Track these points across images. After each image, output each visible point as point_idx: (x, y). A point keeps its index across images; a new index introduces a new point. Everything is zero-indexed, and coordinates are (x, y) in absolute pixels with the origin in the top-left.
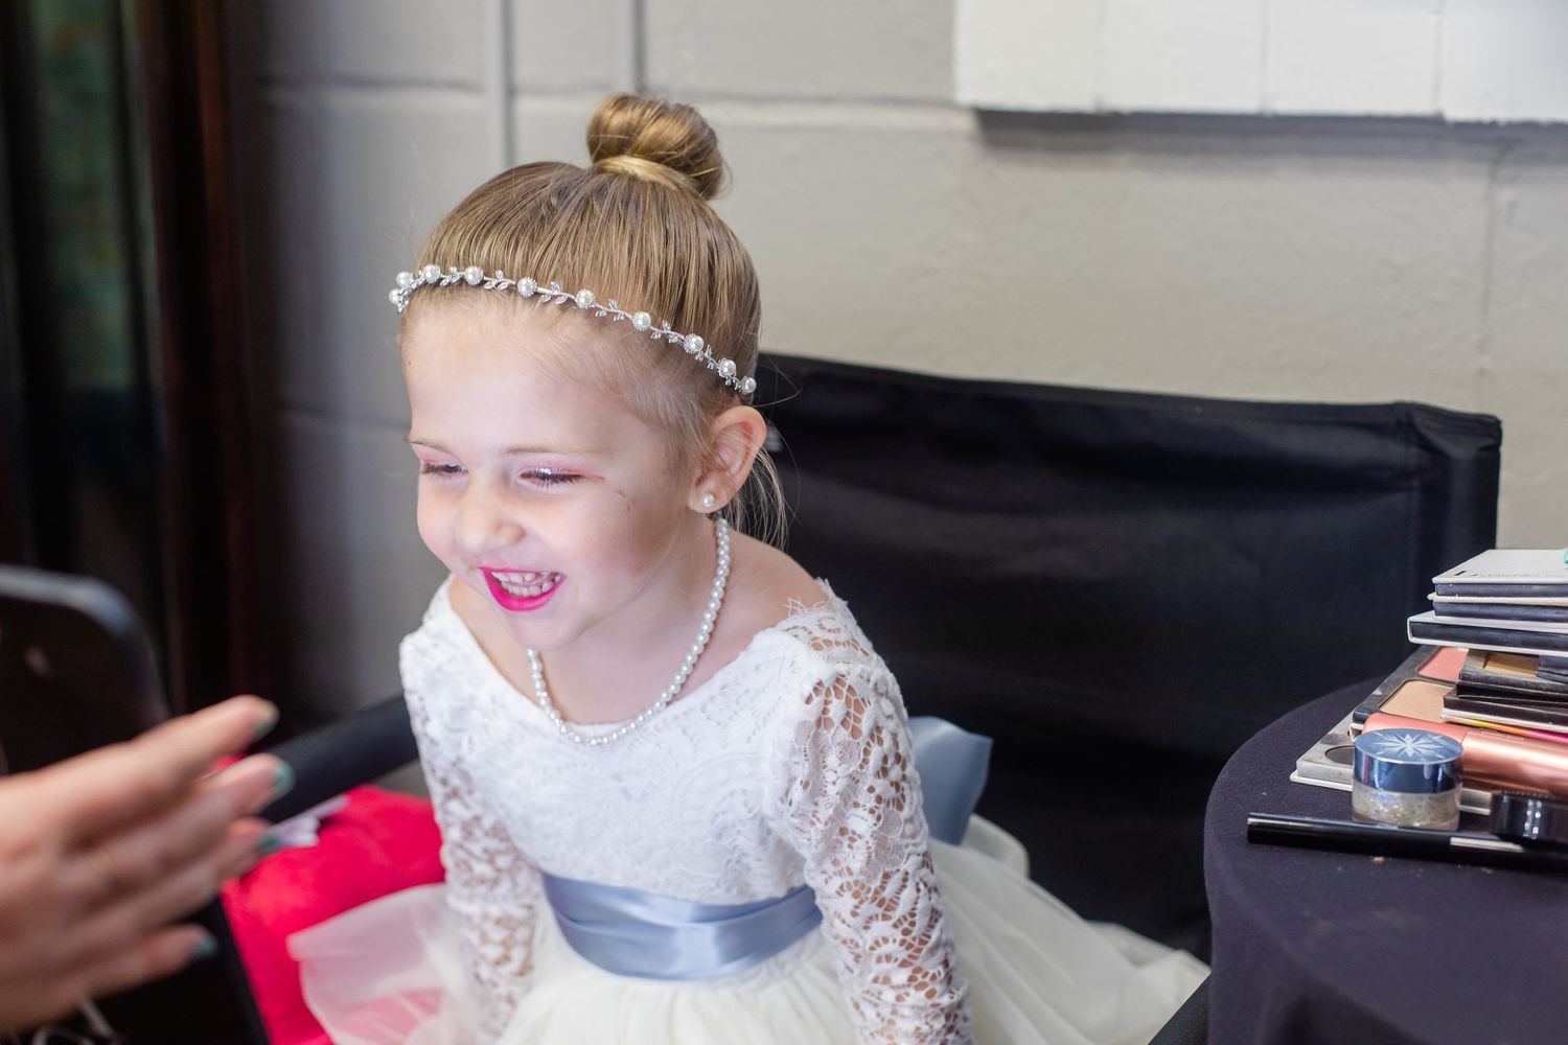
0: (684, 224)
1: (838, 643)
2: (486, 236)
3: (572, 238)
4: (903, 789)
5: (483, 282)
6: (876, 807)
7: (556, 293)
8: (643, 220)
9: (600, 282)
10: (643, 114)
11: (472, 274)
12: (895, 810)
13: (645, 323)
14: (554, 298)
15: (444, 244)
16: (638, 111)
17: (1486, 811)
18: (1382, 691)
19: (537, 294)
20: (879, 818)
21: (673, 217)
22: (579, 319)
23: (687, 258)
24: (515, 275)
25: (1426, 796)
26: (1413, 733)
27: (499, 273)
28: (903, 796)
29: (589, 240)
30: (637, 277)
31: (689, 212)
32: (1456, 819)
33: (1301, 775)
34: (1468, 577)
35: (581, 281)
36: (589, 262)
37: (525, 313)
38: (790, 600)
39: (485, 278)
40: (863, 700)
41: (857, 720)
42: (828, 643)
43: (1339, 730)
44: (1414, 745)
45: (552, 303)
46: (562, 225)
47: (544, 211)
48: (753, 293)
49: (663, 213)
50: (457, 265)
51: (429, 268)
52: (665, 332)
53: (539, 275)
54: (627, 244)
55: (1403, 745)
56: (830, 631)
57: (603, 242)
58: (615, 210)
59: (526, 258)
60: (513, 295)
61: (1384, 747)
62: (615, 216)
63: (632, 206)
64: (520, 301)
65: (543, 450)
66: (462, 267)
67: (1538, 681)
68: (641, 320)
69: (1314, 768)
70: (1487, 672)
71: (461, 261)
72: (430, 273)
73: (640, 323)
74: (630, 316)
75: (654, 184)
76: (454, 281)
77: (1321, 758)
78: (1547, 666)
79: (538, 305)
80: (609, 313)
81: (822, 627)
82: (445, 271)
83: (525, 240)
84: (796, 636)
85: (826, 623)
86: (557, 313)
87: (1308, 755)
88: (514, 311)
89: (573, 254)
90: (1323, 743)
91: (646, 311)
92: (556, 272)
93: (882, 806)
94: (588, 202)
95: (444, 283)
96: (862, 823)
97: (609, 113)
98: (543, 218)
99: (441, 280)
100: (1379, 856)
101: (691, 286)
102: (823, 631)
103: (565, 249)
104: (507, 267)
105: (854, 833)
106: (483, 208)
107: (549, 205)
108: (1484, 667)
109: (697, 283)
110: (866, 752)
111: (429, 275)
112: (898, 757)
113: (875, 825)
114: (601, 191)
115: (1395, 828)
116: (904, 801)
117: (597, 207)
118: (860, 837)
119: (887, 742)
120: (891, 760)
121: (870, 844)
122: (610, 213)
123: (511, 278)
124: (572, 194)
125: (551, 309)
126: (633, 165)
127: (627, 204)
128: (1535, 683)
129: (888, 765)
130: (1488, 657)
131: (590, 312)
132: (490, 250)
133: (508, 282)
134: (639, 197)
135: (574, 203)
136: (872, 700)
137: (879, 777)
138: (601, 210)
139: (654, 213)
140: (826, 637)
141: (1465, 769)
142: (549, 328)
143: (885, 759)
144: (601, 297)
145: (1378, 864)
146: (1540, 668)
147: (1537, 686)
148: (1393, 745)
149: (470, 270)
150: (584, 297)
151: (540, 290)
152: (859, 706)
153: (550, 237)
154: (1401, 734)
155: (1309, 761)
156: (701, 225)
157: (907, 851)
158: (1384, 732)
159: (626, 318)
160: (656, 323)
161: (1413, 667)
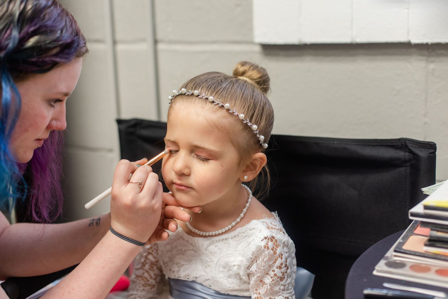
0: (258, 95)
1: (275, 229)
2: (201, 84)
3: (226, 90)
4: (285, 275)
6: (274, 277)
7: (219, 103)
9: (232, 103)
12: (280, 281)
15: (189, 85)
18: (402, 240)
19: (213, 102)
20: (273, 280)
21: (255, 92)
22: (224, 111)
24: (208, 96)
27: (204, 94)
28: (284, 278)
29: (231, 92)
30: (242, 105)
31: (260, 93)
35: (226, 101)
36: (230, 97)
37: (209, 105)
38: (264, 215)
39: (199, 94)
40: (279, 245)
41: (276, 250)
42: (272, 228)
43: (388, 254)
45: (217, 105)
46: (224, 86)
49: (253, 91)
50: (192, 89)
51: (183, 89)
52: (247, 122)
53: (215, 97)
54: (241, 95)
56: (274, 225)
57: (235, 93)
59: (212, 92)
60: (206, 101)
64: (208, 102)
66: (194, 90)
69: (382, 270)
72: (183, 91)
73: (241, 117)
74: (238, 115)
75: (251, 84)
76: (190, 94)
77: (383, 266)
79: (213, 105)
80: (233, 112)
81: (271, 224)
82: (188, 90)
83: (212, 88)
84: (263, 224)
85: (273, 223)
86: (218, 108)
87: (379, 264)
88: (206, 105)
89: (226, 94)
90: (384, 260)
91: (243, 114)
92: (220, 98)
93: (276, 277)
94: (232, 82)
95: (187, 94)
96: (268, 280)
98: (219, 83)
102: (271, 225)
103: (224, 92)
104: (206, 93)
105: (264, 282)
107: (221, 81)
109: (258, 111)
110: (276, 260)
112: (286, 265)
113: (271, 282)
114: (236, 81)
116: (284, 279)
117: (234, 84)
118: (266, 284)
119: (284, 259)
120: (284, 265)
121: (268, 287)
122: (238, 86)
124: (228, 79)
127: (243, 86)
129: (282, 266)
131: (228, 110)
132: (202, 88)
133: (206, 97)
134: (247, 85)
135: (229, 82)
136: (282, 246)
137: (278, 269)
139: (250, 89)
140: (272, 227)
142: (215, 112)
143: (282, 264)
149: (196, 91)
150: (226, 106)
151: (215, 101)
152: (277, 246)
153: (220, 88)
155: (379, 267)
157: (279, 294)
160: (245, 118)
161: (412, 230)
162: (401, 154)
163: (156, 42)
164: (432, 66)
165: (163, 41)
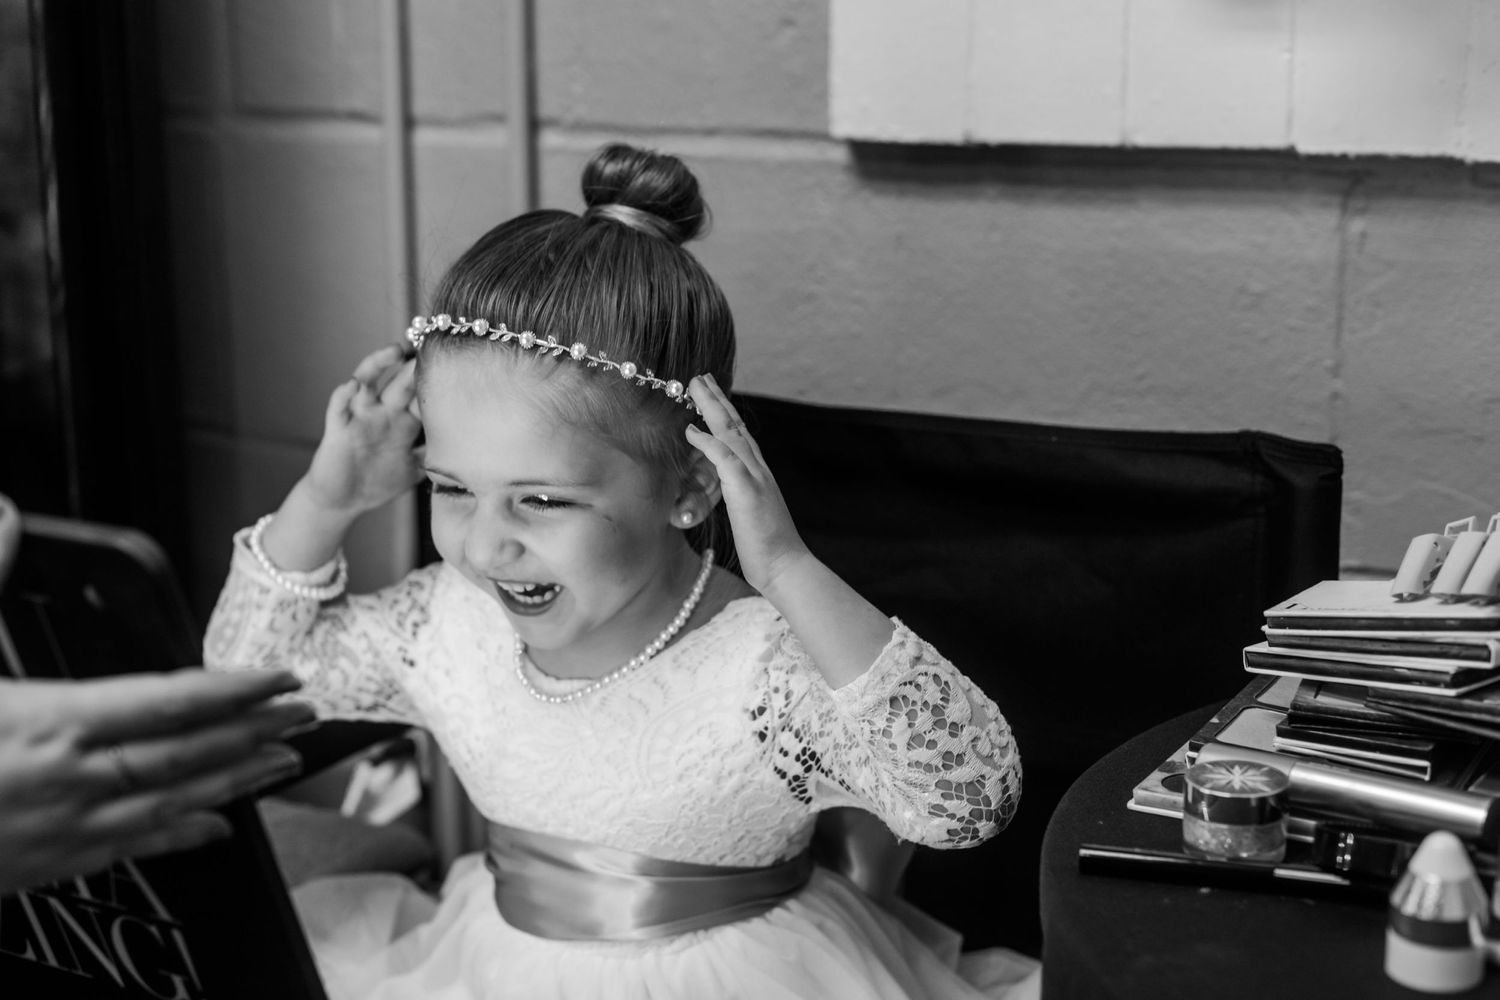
0: (667, 276)
2: (491, 291)
3: (567, 294)
5: (489, 334)
7: (553, 345)
8: (630, 275)
9: (592, 334)
10: (632, 165)
11: (480, 326)
13: (631, 371)
14: (551, 350)
15: (455, 292)
16: (627, 163)
17: (1310, 839)
18: (1219, 719)
19: (536, 347)
21: (657, 270)
22: (573, 369)
23: (669, 309)
24: (517, 327)
25: (1253, 828)
26: (1242, 764)
27: (503, 325)
29: (583, 295)
30: (624, 329)
31: (671, 264)
32: (1283, 849)
33: (1137, 803)
34: (1298, 610)
35: (575, 333)
36: (582, 317)
37: (526, 363)
39: (491, 330)
43: (1176, 757)
44: (1242, 778)
45: (550, 354)
46: (558, 280)
47: (542, 265)
48: (728, 336)
49: (648, 269)
50: (465, 315)
51: (440, 317)
52: (649, 379)
53: (539, 327)
54: (615, 299)
55: (1231, 777)
57: (595, 297)
58: (605, 267)
59: (526, 312)
60: (515, 347)
61: (1212, 780)
62: (605, 272)
63: (620, 261)
64: (521, 351)
65: (541, 483)
66: (471, 319)
67: (1367, 711)
68: (628, 369)
69: (1150, 796)
70: (1318, 702)
71: (469, 312)
72: (442, 321)
73: (627, 372)
74: (618, 366)
75: (640, 235)
76: (463, 330)
77: (1156, 786)
78: (1374, 697)
79: (538, 354)
80: (599, 364)
82: (455, 320)
83: (525, 296)
86: (554, 363)
87: (1145, 783)
88: (516, 361)
89: (568, 309)
90: (1161, 770)
91: (632, 361)
92: (553, 324)
94: (581, 259)
95: (454, 331)
97: (602, 163)
98: (541, 273)
99: (451, 328)
100: (1205, 886)
101: (673, 335)
103: (561, 305)
104: (510, 319)
106: (490, 259)
107: (548, 261)
108: (1315, 697)
109: (678, 332)
111: (441, 323)
114: (593, 246)
115: (1224, 860)
117: (589, 265)
122: (601, 270)
123: (513, 331)
124: (568, 248)
125: (548, 359)
126: (622, 213)
127: (616, 259)
128: (1363, 714)
130: (1320, 688)
131: (583, 363)
132: (494, 303)
133: (511, 334)
134: (627, 253)
135: (569, 259)
138: (593, 266)
139: (640, 267)
141: (1292, 798)
142: (547, 377)
144: (592, 349)
145: (1205, 896)
146: (1369, 699)
147: (1364, 716)
148: (1221, 777)
149: (477, 322)
150: (577, 350)
151: (539, 342)
153: (547, 292)
154: (1229, 766)
155: (1146, 789)
156: (682, 274)
158: (1215, 764)
159: (615, 368)
160: (641, 371)
161: (1252, 694)
162: (1242, 479)
163: (534, 125)
164: (1357, 225)
165: (554, 123)
